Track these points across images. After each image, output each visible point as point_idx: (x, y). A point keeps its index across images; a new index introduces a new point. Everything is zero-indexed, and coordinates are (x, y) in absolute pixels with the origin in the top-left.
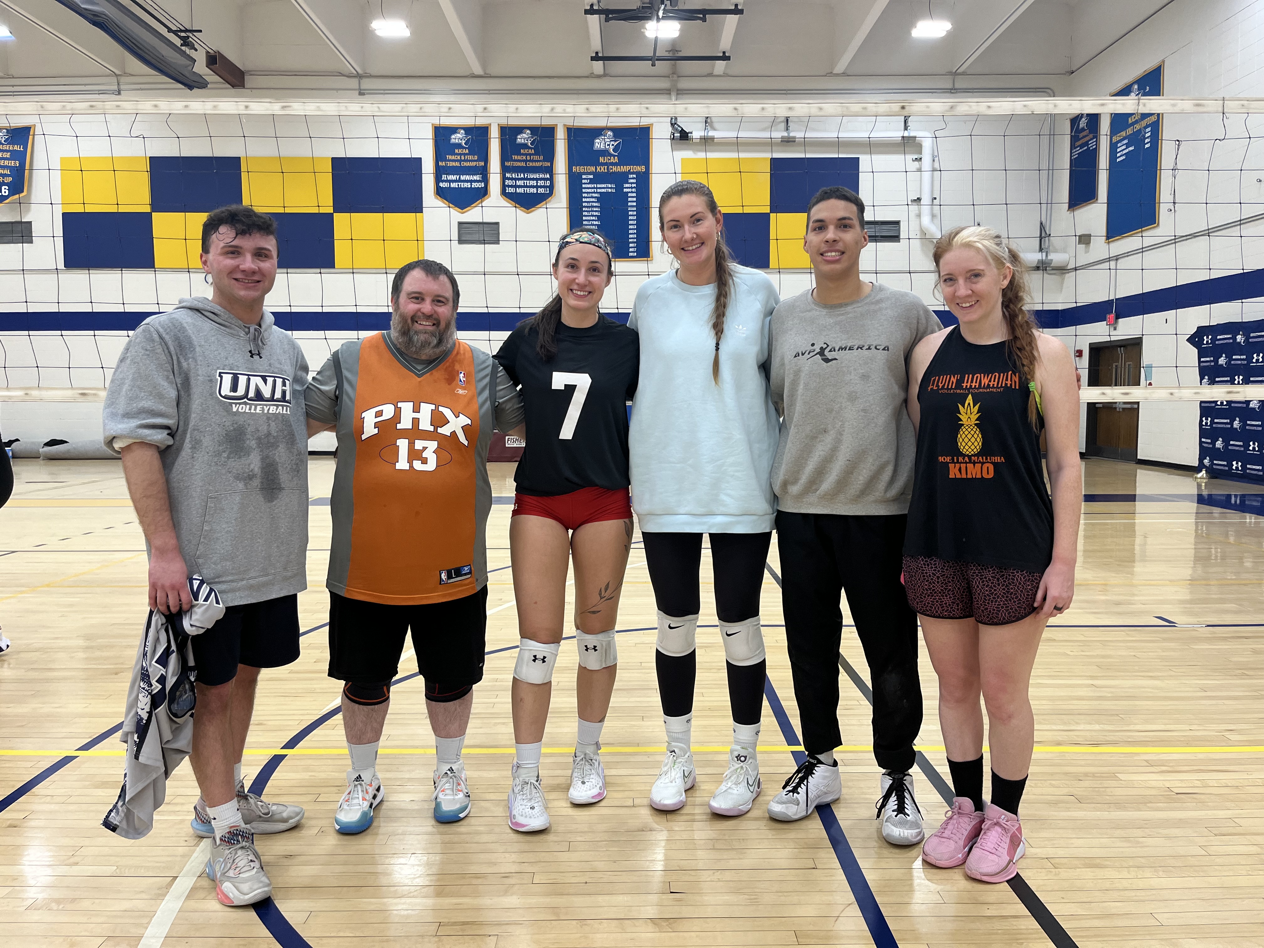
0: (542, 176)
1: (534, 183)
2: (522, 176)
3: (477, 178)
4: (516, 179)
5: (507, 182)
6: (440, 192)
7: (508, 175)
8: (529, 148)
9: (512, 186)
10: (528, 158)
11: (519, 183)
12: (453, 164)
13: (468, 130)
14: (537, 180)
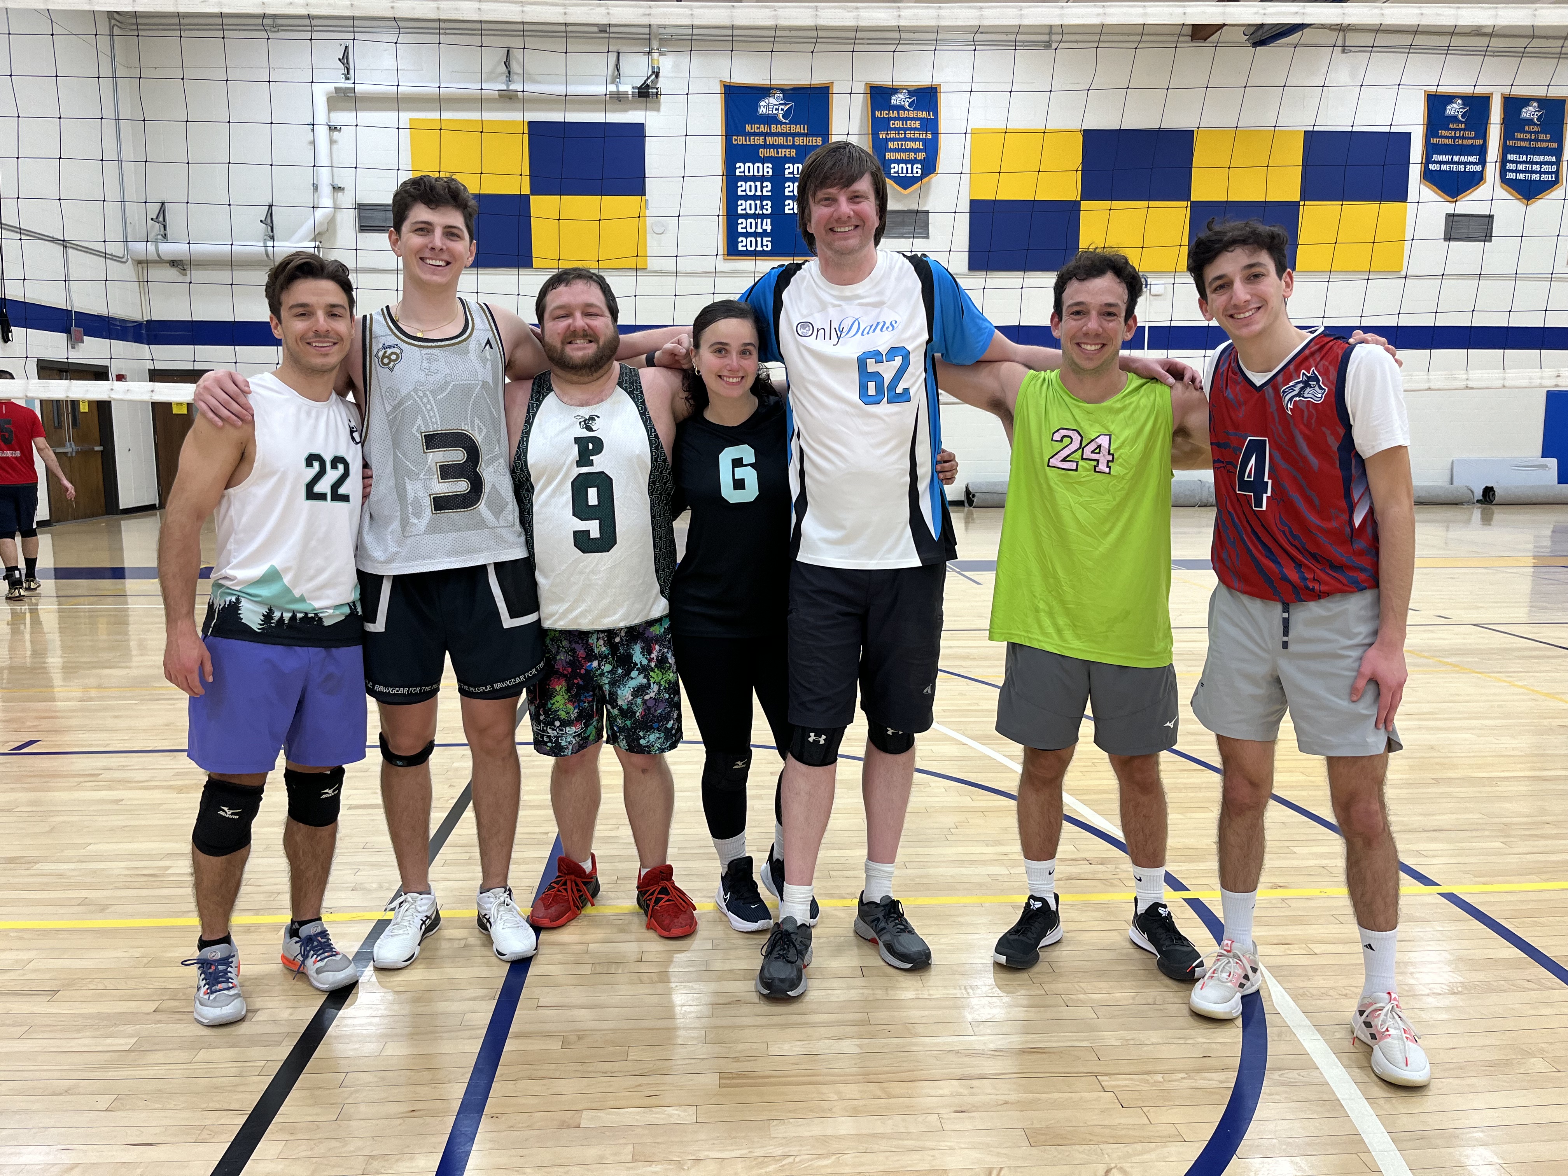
0: (1547, 158)
1: (1536, 167)
2: (1524, 159)
3: (1474, 159)
4: (1517, 162)
5: (1510, 166)
6: (1429, 176)
7: (1509, 157)
8: (1536, 124)
9: (1512, 171)
10: (1533, 137)
11: (1521, 167)
12: (1446, 141)
13: (1469, 100)
14: (1541, 163)
